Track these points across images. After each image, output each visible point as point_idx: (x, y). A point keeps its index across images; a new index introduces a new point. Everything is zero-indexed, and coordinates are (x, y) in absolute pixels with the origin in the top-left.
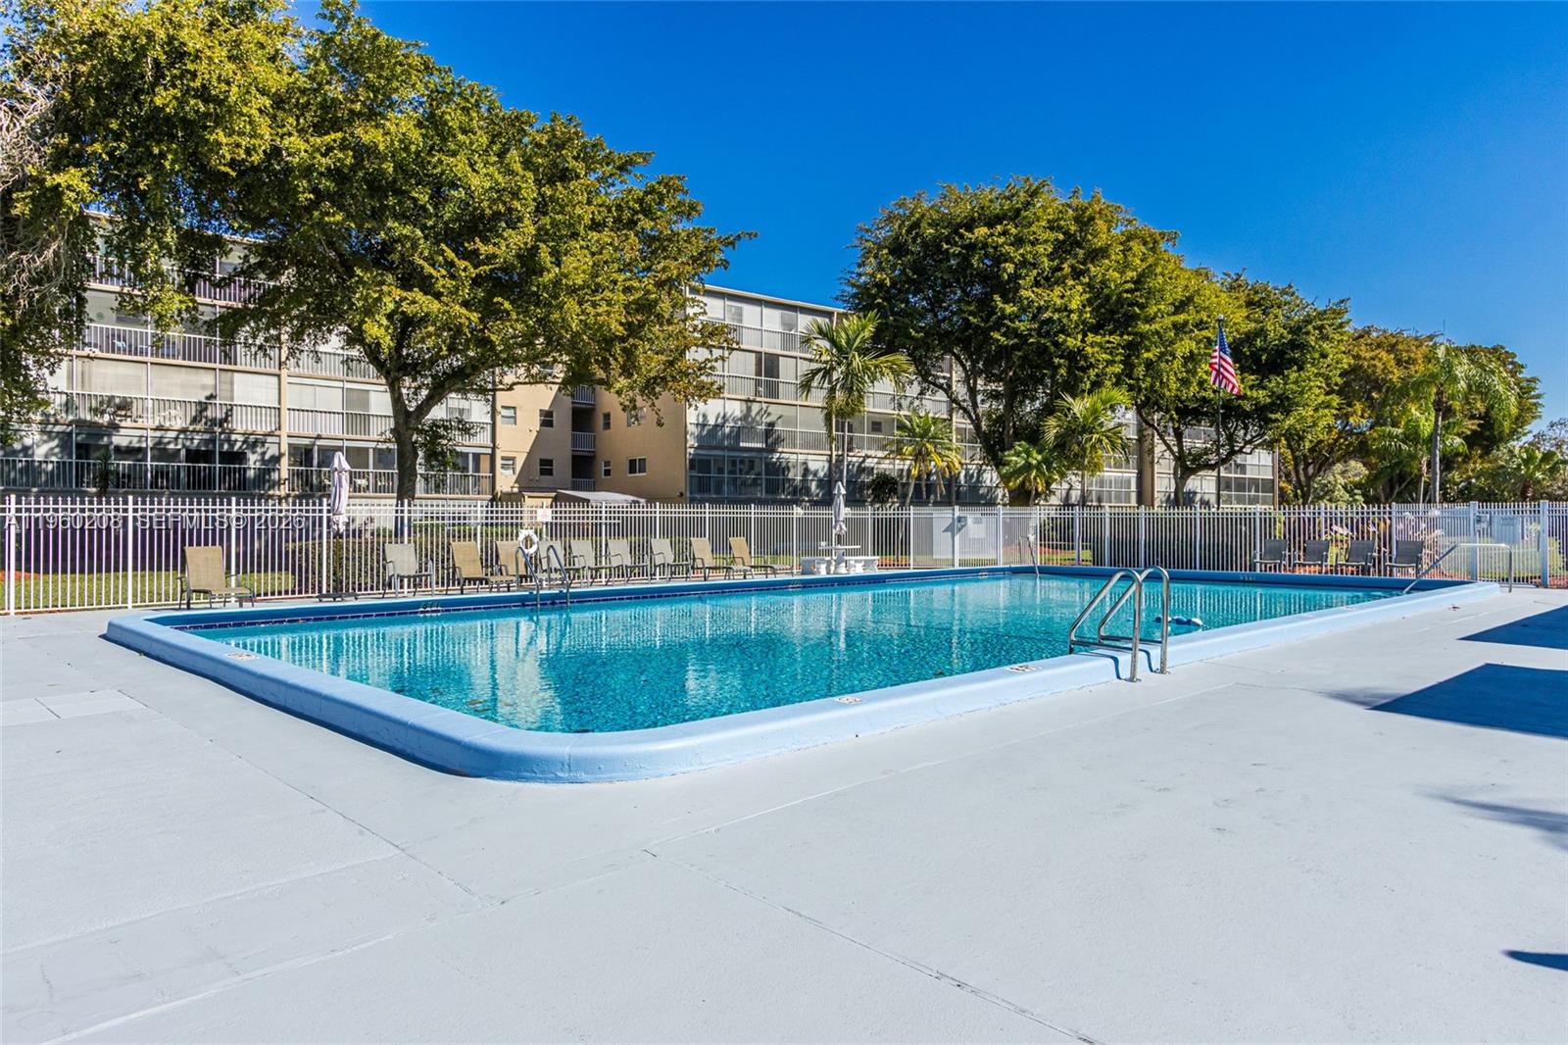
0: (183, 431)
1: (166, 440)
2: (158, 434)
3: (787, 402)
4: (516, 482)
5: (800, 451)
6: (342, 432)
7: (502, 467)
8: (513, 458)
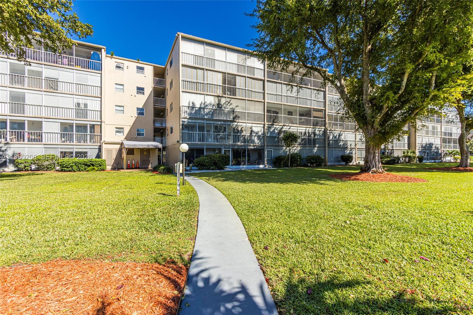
3: (240, 98)
4: (125, 139)
5: (248, 122)
6: (7, 112)
7: (117, 132)
8: (123, 128)
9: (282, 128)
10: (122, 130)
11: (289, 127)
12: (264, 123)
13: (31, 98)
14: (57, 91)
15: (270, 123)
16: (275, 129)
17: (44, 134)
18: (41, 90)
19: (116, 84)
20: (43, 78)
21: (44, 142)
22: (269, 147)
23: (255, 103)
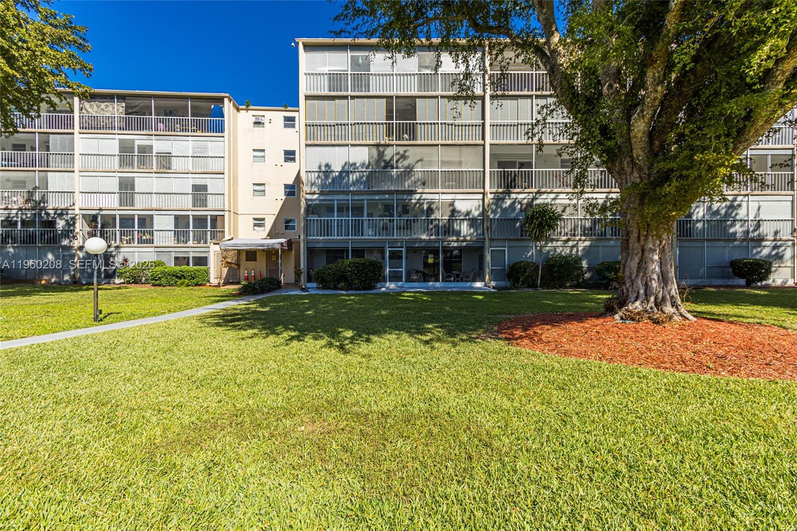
0: (20, 209)
1: (12, 216)
2: (7, 212)
3: (426, 142)
4: (268, 236)
5: (444, 190)
6: (116, 205)
7: (255, 225)
8: (263, 219)
9: (534, 199)
10: (262, 222)
11: (552, 196)
12: (482, 190)
13: (142, 183)
14: (169, 171)
15: (501, 190)
16: (514, 203)
17: (155, 233)
18: (152, 171)
19: (254, 150)
20: (154, 154)
21: (155, 244)
22: (494, 244)
23: (461, 150)
